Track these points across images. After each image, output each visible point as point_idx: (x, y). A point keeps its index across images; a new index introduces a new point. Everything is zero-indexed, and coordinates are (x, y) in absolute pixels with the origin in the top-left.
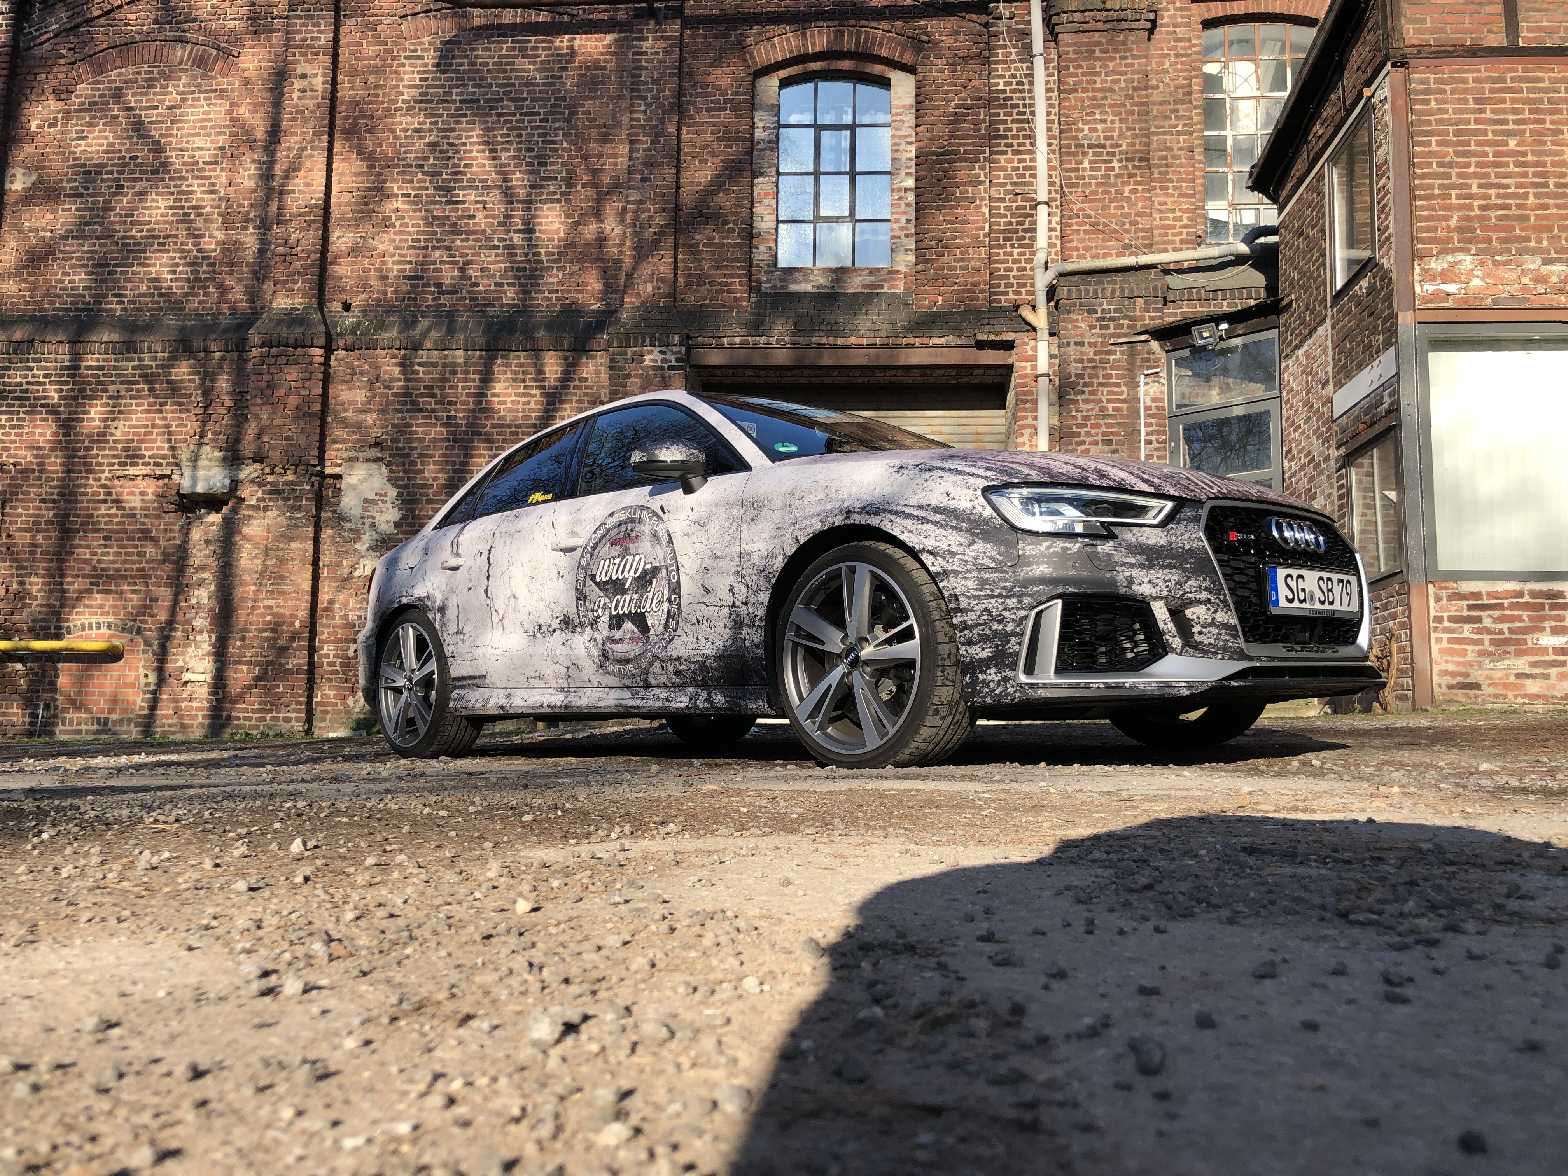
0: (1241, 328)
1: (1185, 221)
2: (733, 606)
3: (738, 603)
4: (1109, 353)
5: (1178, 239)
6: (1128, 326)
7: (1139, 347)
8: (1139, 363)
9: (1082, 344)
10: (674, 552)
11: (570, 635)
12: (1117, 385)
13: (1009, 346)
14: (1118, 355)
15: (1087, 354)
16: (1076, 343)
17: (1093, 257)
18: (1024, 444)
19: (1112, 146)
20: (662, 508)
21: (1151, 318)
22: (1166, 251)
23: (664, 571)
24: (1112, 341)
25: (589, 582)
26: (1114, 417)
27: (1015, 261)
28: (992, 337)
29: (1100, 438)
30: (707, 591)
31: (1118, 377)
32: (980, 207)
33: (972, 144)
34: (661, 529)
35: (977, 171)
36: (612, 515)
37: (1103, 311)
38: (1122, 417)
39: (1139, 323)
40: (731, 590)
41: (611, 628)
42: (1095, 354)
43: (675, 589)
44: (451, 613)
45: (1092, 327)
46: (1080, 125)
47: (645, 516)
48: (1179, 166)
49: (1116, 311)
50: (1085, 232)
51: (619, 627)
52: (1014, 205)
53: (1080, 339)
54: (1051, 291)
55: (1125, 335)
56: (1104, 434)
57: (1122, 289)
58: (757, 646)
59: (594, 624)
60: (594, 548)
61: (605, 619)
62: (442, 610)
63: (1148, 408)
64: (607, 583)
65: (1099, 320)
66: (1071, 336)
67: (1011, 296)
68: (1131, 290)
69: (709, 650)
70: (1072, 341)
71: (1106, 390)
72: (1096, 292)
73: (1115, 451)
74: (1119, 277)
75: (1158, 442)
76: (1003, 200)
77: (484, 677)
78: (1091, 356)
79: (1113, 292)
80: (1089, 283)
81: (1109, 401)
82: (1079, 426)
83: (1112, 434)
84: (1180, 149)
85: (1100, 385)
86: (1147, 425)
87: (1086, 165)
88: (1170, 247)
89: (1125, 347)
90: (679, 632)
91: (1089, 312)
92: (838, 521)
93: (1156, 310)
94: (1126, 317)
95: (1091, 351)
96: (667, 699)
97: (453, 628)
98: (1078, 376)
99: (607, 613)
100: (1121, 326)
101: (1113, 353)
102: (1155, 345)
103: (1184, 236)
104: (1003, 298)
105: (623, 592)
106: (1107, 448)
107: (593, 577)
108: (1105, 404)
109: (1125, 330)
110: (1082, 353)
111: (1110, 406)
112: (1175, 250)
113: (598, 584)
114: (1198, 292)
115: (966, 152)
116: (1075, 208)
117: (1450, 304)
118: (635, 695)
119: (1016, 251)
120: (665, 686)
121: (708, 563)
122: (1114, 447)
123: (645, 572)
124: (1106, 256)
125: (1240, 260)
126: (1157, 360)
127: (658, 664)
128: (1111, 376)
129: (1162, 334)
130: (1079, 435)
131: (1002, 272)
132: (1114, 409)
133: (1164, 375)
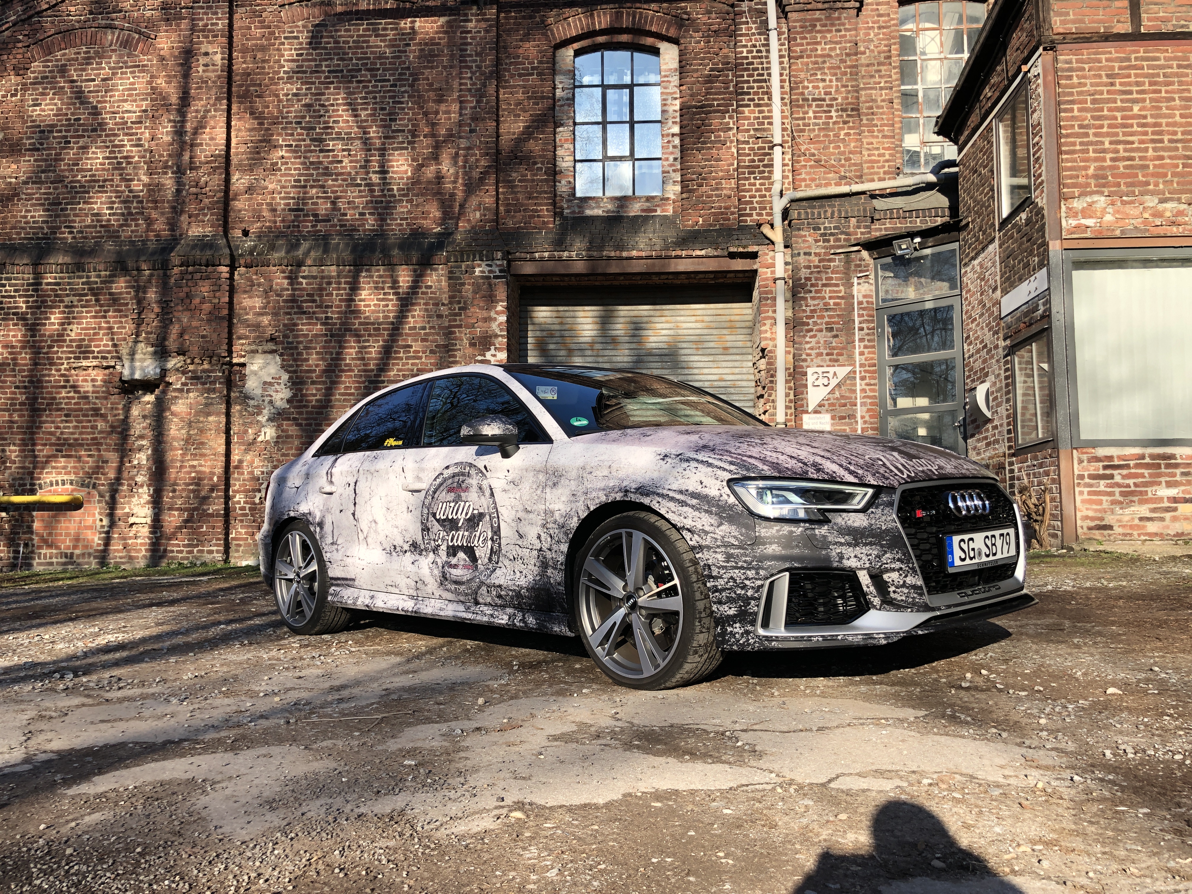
0: (930, 241)
1: (887, 157)
2: (541, 550)
3: (544, 548)
4: (830, 260)
5: (882, 170)
6: (845, 240)
7: (853, 256)
8: (853, 268)
9: (809, 254)
10: (495, 503)
11: (418, 557)
12: (837, 285)
13: (754, 256)
14: (837, 262)
15: (813, 261)
16: (805, 254)
17: (817, 186)
18: (766, 331)
19: (831, 99)
20: (485, 467)
21: (862, 233)
22: (873, 180)
23: (488, 517)
24: (832, 251)
25: (431, 518)
26: (834, 310)
27: (757, 190)
28: (741, 250)
29: (824, 326)
30: (521, 536)
31: (837, 279)
32: (730, 148)
33: (723, 99)
34: (485, 484)
35: (727, 120)
36: (447, 467)
37: (825, 228)
38: (841, 309)
39: (852, 237)
40: (539, 537)
41: (448, 555)
42: (820, 261)
43: (497, 532)
44: (328, 528)
45: (817, 241)
46: (806, 84)
47: (473, 472)
48: (882, 114)
49: (835, 228)
50: (811, 166)
51: (455, 555)
52: (756, 146)
53: (807, 251)
54: (785, 213)
55: (842, 247)
56: (827, 323)
57: (840, 212)
58: (559, 584)
59: (435, 550)
60: (435, 492)
61: (444, 547)
62: (321, 525)
63: (860, 303)
64: (444, 520)
65: (822, 235)
66: (801, 249)
67: (755, 217)
68: (847, 212)
69: (523, 582)
70: (802, 252)
71: (828, 289)
72: (819, 214)
73: (836, 336)
74: (837, 202)
75: (868, 329)
76: (747, 143)
77: (354, 580)
78: (817, 263)
79: (833, 213)
80: (814, 207)
81: (830, 298)
82: (808, 317)
83: (833, 323)
84: (883, 101)
85: (824, 285)
86: (859, 316)
87: (811, 114)
88: (876, 177)
89: (842, 256)
90: (500, 564)
91: (814, 229)
92: (619, 497)
93: (866, 227)
94: (842, 233)
95: (817, 259)
96: (492, 615)
97: (329, 540)
98: (807, 279)
99: (445, 543)
100: (839, 240)
101: (833, 260)
102: (865, 254)
103: (886, 169)
104: (748, 219)
105: (457, 529)
106: (829, 334)
107: (434, 515)
108: (827, 300)
109: (842, 243)
110: (809, 261)
111: (832, 302)
112: (880, 180)
113: (438, 521)
114: (898, 212)
115: (718, 105)
116: (803, 148)
117: (1088, 235)
118: (468, 609)
119: (758, 182)
120: (490, 604)
121: (521, 514)
122: (835, 333)
123: (473, 516)
124: (827, 185)
125: (929, 186)
126: (867, 266)
127: (484, 588)
128: (831, 279)
129: (870, 246)
130: (808, 324)
131: (748, 199)
132: (835, 304)
133: (872, 276)
